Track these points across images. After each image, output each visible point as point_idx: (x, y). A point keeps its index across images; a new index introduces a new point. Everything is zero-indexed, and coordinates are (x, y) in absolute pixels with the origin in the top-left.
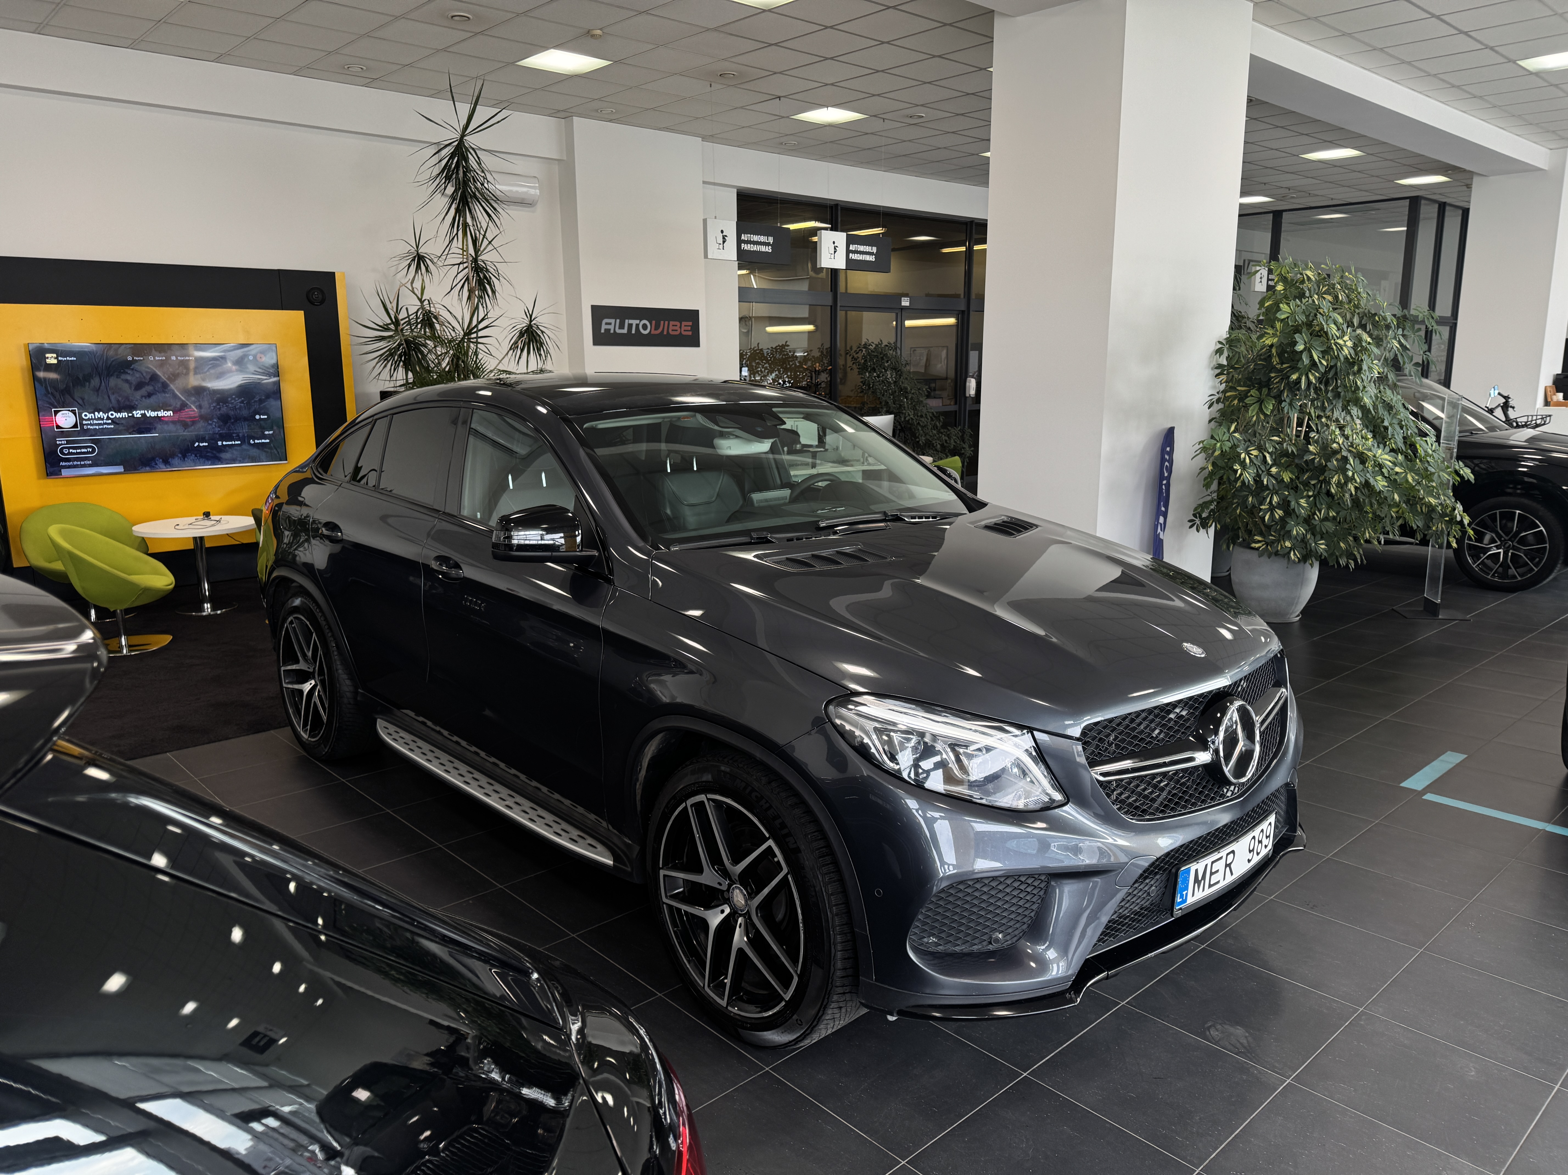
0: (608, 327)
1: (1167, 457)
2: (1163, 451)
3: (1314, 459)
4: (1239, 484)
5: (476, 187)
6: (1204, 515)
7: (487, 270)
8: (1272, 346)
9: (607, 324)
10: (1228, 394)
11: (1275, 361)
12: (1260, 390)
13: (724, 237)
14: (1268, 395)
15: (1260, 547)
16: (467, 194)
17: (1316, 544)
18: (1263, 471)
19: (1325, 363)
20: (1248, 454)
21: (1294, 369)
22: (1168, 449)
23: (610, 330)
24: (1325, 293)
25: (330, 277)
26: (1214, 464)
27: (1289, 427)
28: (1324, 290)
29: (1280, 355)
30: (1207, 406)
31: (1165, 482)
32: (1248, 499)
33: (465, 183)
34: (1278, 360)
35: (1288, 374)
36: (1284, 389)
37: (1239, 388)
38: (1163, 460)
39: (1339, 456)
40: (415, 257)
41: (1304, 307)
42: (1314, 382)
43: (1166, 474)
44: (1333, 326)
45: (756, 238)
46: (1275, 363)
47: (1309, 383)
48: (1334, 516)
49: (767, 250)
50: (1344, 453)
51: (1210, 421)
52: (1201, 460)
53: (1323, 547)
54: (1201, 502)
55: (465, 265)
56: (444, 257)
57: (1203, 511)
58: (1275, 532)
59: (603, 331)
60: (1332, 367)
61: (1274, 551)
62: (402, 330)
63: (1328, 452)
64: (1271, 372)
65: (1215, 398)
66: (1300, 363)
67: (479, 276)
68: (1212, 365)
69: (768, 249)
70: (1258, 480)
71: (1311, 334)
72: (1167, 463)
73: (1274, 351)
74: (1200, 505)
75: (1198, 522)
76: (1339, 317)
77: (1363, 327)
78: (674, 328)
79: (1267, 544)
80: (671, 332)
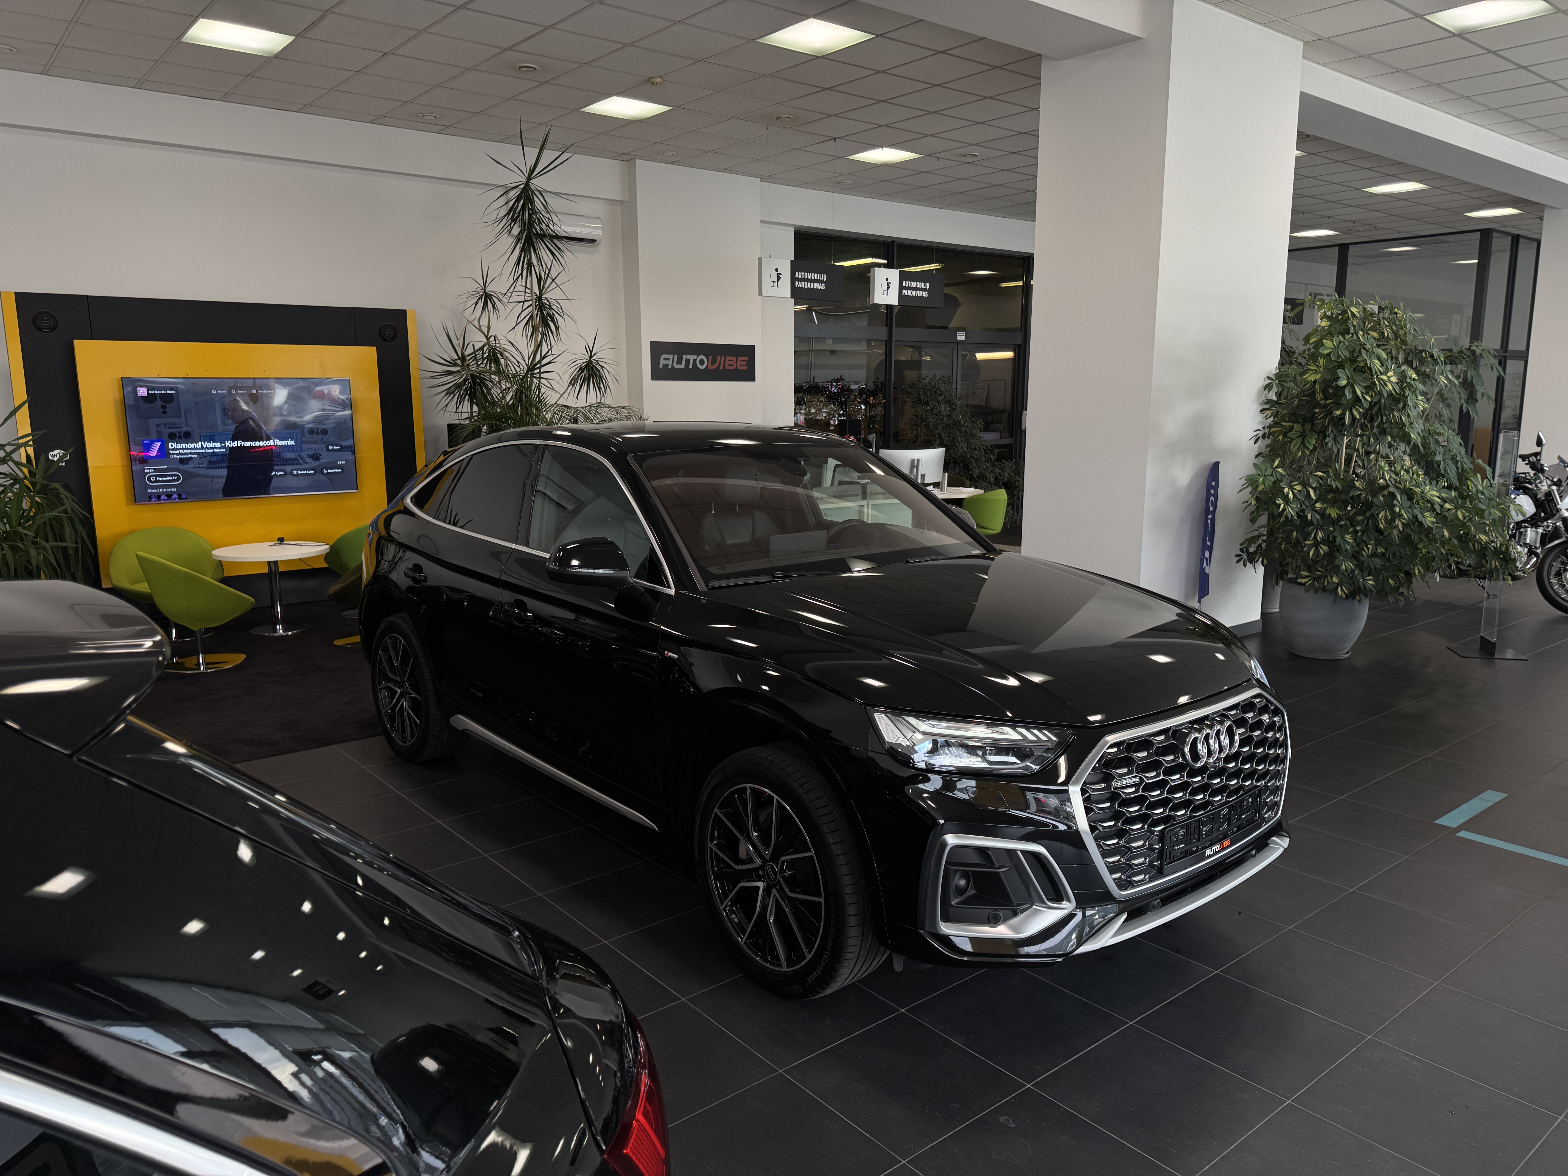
0: (666, 362)
1: (1212, 491)
2: (1209, 487)
3: (1361, 494)
4: (1283, 519)
5: (540, 228)
6: (1252, 550)
7: (551, 308)
8: (1315, 382)
9: (665, 359)
10: (1273, 430)
11: (1319, 396)
12: (1303, 426)
13: (778, 275)
14: (1312, 430)
15: (1307, 582)
16: (532, 235)
17: (1364, 579)
18: (1307, 507)
19: (1369, 399)
20: (1292, 488)
21: (1338, 405)
22: (1213, 484)
23: (668, 365)
24: (1371, 329)
25: (401, 315)
26: (1257, 499)
27: (1338, 462)
28: (1369, 326)
29: (1324, 391)
30: (1252, 441)
31: (1210, 517)
32: (1292, 533)
33: (531, 225)
34: (1322, 396)
35: (1332, 410)
36: (1329, 424)
37: (1284, 424)
38: (1208, 495)
39: (1386, 492)
40: (482, 295)
41: (1347, 343)
42: (1358, 417)
43: (1211, 509)
44: (1376, 361)
45: (809, 276)
46: (1319, 399)
47: (1353, 418)
48: (1382, 553)
49: (820, 287)
50: (1391, 489)
51: (1257, 456)
52: (1246, 494)
53: (1371, 582)
54: (1248, 537)
55: (530, 303)
56: (509, 295)
57: (1249, 545)
58: (1321, 567)
59: (661, 366)
60: (1376, 403)
61: (1321, 586)
62: (468, 365)
63: (1374, 488)
64: (1315, 408)
65: (1261, 433)
66: (1343, 399)
67: (542, 313)
68: (1261, 401)
69: (822, 286)
70: (1301, 515)
71: (1355, 370)
72: (1212, 498)
73: (1317, 387)
74: (1247, 540)
75: (1245, 556)
76: (1382, 352)
77: (1410, 364)
78: (731, 363)
79: (1314, 579)
80: (728, 367)
